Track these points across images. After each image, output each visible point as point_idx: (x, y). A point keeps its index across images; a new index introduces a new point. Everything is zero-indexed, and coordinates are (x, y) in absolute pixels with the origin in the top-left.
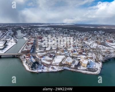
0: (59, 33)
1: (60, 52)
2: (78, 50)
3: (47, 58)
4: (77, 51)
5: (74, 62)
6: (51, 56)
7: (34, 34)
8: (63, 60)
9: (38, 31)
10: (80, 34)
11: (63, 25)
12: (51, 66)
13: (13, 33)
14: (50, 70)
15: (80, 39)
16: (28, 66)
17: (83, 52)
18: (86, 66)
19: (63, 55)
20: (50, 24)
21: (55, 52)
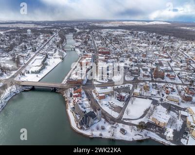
0: (139, 42)
1: (141, 90)
2: (180, 87)
3: (114, 101)
4: (179, 92)
7: (94, 42)
9: (101, 37)
13: (60, 39)
21: (131, 89)
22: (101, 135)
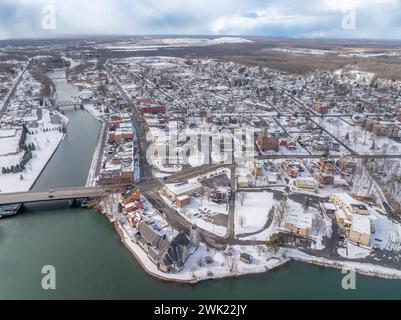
3: (207, 205)
13: (39, 84)
14: (239, 265)
16: (150, 253)
22: (210, 274)
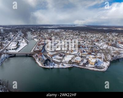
0: (69, 35)
1: (70, 52)
2: (87, 50)
3: (58, 57)
4: (87, 52)
5: (82, 61)
6: (61, 56)
7: (44, 36)
8: (72, 59)
9: (48, 33)
10: (91, 36)
11: (74, 26)
12: (62, 64)
13: (23, 34)
14: (61, 66)
15: (90, 40)
17: (93, 52)
18: (94, 64)
19: (72, 55)
20: (60, 26)
21: (65, 52)
22: (53, 67)
